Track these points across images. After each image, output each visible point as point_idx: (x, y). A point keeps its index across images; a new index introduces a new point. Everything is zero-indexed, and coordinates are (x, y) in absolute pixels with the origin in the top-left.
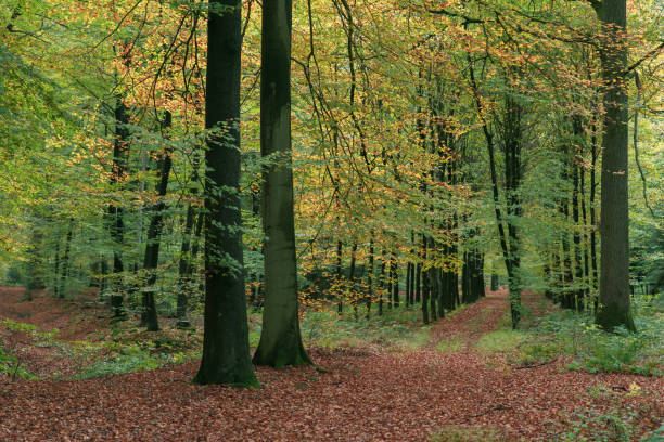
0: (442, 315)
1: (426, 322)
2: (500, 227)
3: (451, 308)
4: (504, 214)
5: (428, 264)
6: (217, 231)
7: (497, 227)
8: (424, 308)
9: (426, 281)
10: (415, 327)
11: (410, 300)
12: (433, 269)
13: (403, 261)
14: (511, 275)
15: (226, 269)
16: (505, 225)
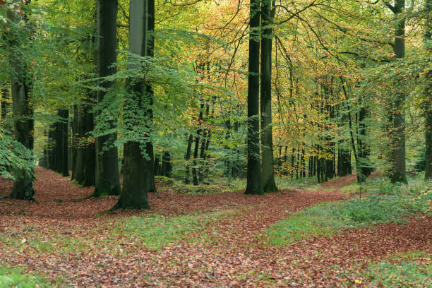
0: (326, 180)
1: (319, 182)
2: (352, 139)
3: (331, 177)
4: (355, 134)
5: (320, 157)
6: (253, 145)
7: (351, 140)
8: (318, 176)
9: (319, 164)
10: (315, 183)
11: (311, 174)
12: (322, 159)
13: (307, 155)
14: (357, 161)
15: (255, 158)
16: (355, 138)
